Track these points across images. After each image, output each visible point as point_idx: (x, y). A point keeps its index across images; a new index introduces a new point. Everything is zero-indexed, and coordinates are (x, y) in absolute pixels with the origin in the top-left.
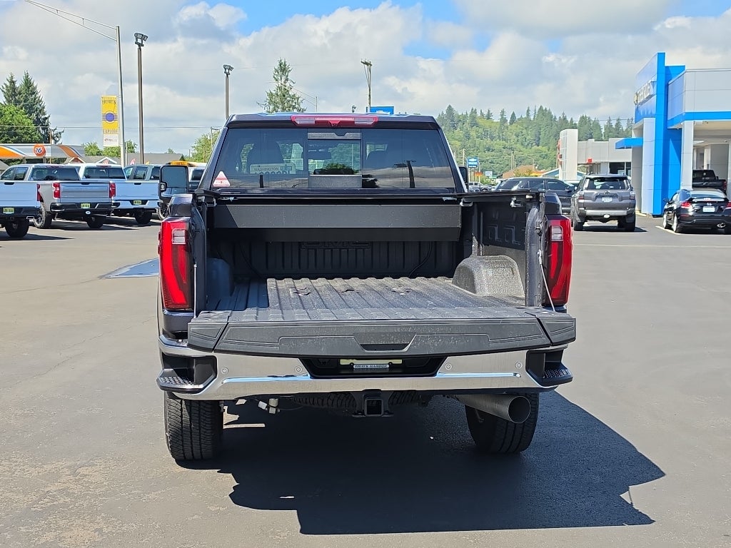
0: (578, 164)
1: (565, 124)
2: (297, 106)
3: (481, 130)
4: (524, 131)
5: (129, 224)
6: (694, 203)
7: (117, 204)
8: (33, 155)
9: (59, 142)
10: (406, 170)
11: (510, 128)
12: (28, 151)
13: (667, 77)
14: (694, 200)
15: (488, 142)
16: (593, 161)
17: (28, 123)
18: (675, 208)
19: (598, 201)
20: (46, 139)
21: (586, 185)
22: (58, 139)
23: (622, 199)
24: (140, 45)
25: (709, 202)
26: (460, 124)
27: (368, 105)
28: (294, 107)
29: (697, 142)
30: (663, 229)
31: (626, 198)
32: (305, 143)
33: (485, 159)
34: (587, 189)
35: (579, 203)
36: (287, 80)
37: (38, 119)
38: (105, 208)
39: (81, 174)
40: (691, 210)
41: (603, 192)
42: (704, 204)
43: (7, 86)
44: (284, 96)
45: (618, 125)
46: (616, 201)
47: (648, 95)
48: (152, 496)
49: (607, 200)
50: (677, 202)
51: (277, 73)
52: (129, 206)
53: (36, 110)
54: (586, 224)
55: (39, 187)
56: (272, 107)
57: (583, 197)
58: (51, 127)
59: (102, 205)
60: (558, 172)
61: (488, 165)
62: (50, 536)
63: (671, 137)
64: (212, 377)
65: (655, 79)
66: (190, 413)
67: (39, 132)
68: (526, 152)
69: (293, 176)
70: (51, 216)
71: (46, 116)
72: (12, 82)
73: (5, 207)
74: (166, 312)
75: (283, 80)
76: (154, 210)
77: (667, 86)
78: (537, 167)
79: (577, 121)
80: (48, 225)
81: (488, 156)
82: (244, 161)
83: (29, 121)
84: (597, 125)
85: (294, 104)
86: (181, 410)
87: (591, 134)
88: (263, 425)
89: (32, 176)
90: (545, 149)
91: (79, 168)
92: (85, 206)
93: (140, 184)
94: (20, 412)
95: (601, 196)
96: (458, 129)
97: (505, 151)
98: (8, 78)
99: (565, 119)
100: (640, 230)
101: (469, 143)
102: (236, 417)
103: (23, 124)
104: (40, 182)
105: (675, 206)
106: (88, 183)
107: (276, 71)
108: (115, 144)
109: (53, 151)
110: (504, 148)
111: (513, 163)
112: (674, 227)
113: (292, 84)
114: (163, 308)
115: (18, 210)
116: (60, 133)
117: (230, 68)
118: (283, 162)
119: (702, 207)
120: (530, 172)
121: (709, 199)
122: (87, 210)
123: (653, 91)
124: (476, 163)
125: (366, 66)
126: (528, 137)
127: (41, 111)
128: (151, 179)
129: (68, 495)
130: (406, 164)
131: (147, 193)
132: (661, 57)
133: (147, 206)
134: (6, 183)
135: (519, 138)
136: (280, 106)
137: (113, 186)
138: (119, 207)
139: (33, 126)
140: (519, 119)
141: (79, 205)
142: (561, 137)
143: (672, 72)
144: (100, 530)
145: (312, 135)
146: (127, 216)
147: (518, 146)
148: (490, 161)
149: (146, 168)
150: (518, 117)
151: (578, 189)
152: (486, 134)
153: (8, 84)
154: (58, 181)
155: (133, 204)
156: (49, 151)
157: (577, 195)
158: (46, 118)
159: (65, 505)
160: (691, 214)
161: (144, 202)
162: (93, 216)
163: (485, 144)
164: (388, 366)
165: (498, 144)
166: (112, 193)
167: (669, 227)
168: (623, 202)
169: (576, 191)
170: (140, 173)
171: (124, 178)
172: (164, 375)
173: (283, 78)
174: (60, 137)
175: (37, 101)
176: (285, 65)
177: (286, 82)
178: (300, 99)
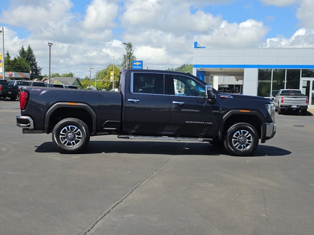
36: (131, 50)
37: (32, 63)
43: (21, 50)
44: (130, 56)
53: (32, 60)
58: (38, 66)
72: (23, 49)
98: (22, 47)
113: (133, 52)
127: (34, 60)
132: (195, 43)
153: (21, 49)
158: (36, 63)
173: (130, 49)
174: (41, 70)
175: (33, 56)
176: (131, 44)
177: (131, 51)
178: (136, 58)
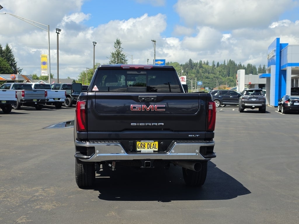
0: (245, 85)
1: (241, 67)
2: (124, 59)
3: (204, 69)
4: (223, 70)
5: (52, 108)
6: (290, 101)
7: (48, 100)
8: (10, 79)
9: (21, 74)
10: (168, 86)
11: (216, 69)
12: (8, 77)
13: (281, 48)
14: (290, 100)
15: (207, 74)
16: (252, 83)
17: (7, 65)
18: (282, 103)
19: (250, 100)
20: (15, 72)
21: (245, 93)
22: (20, 72)
23: (260, 99)
24: (58, 33)
25: (297, 101)
26: (195, 67)
27: (154, 59)
28: (123, 59)
29: (293, 76)
30: (278, 112)
31: (262, 99)
32: (126, 75)
33: (205, 82)
34: (245, 95)
35: (242, 101)
36: (120, 47)
37: (12, 64)
38: (43, 101)
39: (33, 87)
40: (289, 104)
41: (252, 96)
42: (295, 101)
44: (118, 54)
45: (264, 68)
46: (258, 100)
47: (273, 55)
48: (71, 196)
49: (254, 100)
50: (283, 101)
51: (115, 45)
52: (52, 100)
53: (11, 60)
54: (245, 110)
55: (16, 92)
56: (113, 59)
57: (243, 98)
58: (17, 67)
59: (42, 100)
60: (236, 88)
61: (207, 85)
62: (38, 207)
63: (282, 73)
64: (93, 154)
65: (275, 49)
66: (84, 169)
67: (12, 69)
68: (224, 79)
69: (121, 87)
70: (20, 104)
71: (15, 62)
72: (1, 48)
73: (2, 100)
74: (78, 132)
75: (118, 48)
76: (63, 102)
77: (281, 52)
78: (228, 86)
79: (246, 66)
80: (19, 108)
81: (207, 81)
82: (103, 82)
83: (8, 64)
84: (255, 68)
85: (123, 58)
86: (81, 168)
87: (252, 72)
88: (109, 177)
89: (13, 88)
90: (232, 78)
91: (32, 84)
92: (35, 100)
93: (57, 91)
94: (21, 172)
95: (251, 98)
96: (194, 69)
97: (214, 79)
99: (241, 65)
100: (268, 112)
101: (199, 75)
102: (100, 175)
103: (5, 66)
104: (17, 90)
105: (282, 102)
106: (36, 91)
107: (115, 43)
108: (47, 75)
109: (19, 77)
110: (214, 77)
111: (217, 84)
112: (282, 111)
113: (122, 49)
114: (77, 131)
115: (8, 101)
116: (21, 70)
117: (96, 43)
118: (118, 82)
119: (293, 103)
120: (225, 88)
121: (297, 100)
122: (35, 102)
123: (275, 54)
124: (201, 84)
125: (153, 42)
126: (225, 73)
127: (13, 60)
128: (62, 89)
129: (42, 196)
130: (168, 83)
131: (61, 95)
132: (278, 39)
133: (60, 100)
134: (3, 91)
135: (221, 73)
136: (117, 59)
137: (46, 92)
138: (49, 101)
139: (9, 67)
140: (221, 65)
141: (32, 100)
142: (238, 73)
143: (283, 46)
144: (55, 205)
145: (129, 72)
146: (52, 105)
147: (220, 77)
148: (208, 83)
149: (60, 85)
150: (220, 64)
151: (242, 95)
152: (206, 71)
154: (24, 90)
155: (54, 100)
156: (17, 77)
157: (241, 97)
158: (15, 63)
159: (42, 199)
160: (289, 106)
161: (59, 99)
162: (38, 105)
163: (205, 75)
164: (153, 151)
165: (211, 76)
166: (46, 95)
167: (280, 111)
168: (261, 100)
169: (241, 95)
170: (57, 87)
171: (51, 89)
172: (76, 154)
173: (118, 47)
174: (21, 71)
175: (11, 56)
176: (119, 41)
177: (119, 49)
178: (125, 56)
